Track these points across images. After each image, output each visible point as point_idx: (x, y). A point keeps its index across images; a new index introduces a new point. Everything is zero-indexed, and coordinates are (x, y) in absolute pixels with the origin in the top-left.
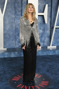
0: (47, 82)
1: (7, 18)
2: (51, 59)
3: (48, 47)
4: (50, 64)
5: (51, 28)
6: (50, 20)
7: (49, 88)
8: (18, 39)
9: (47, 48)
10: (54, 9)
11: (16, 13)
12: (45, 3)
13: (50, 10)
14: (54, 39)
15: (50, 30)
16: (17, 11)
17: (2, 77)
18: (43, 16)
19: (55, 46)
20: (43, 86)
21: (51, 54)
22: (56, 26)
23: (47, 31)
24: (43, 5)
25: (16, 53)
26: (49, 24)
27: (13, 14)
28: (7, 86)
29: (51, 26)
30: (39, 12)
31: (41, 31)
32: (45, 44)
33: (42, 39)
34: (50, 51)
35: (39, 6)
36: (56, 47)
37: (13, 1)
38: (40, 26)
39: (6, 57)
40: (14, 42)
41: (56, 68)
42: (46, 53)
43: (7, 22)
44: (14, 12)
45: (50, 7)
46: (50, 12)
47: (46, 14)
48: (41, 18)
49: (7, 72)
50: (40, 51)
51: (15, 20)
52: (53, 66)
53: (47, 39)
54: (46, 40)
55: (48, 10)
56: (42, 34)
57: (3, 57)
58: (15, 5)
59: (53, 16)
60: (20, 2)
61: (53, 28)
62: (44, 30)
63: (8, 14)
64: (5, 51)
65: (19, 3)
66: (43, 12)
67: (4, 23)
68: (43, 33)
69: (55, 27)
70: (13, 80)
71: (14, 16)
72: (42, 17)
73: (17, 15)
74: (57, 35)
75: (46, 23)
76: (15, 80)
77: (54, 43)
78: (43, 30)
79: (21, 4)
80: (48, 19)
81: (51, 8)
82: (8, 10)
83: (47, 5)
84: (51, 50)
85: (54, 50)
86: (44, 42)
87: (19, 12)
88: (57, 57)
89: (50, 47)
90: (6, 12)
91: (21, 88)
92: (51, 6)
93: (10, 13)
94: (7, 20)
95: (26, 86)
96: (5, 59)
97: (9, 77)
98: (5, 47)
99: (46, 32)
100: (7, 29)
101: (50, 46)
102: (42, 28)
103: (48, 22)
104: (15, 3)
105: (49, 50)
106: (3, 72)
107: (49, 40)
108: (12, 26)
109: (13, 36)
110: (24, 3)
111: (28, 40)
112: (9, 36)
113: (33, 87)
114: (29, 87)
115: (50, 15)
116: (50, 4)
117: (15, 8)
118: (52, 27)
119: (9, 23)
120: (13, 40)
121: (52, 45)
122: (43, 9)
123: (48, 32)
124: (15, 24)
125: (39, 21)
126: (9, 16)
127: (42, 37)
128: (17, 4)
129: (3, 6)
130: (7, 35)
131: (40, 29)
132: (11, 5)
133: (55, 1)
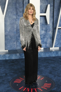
0: (50, 84)
2: (54, 61)
3: (50, 48)
4: (53, 65)
5: (53, 29)
7: (52, 90)
8: (19, 41)
10: (57, 9)
11: (17, 14)
12: (47, 3)
13: (52, 11)
14: (56, 40)
15: (52, 31)
17: (4, 79)
18: (45, 16)
19: (57, 47)
20: (46, 88)
21: (54, 56)
22: (59, 27)
23: (49, 32)
24: (45, 5)
25: (18, 54)
26: (51, 25)
27: (14, 15)
28: (9, 88)
29: (53, 27)
30: (41, 13)
31: (43, 32)
32: (48, 45)
33: (45, 40)
34: (52, 53)
35: (41, 6)
37: (14, 2)
38: (42, 27)
39: (7, 59)
40: (15, 43)
41: (59, 69)
42: (48, 55)
43: (8, 23)
44: (15, 13)
45: (52, 8)
46: (52, 12)
47: (48, 14)
48: (43, 18)
49: (8, 75)
50: (42, 52)
51: (16, 20)
52: (55, 68)
53: (49, 41)
55: (50, 10)
56: (44, 35)
57: (4, 59)
58: (16, 6)
59: (55, 17)
60: (22, 3)
61: (55, 28)
62: (46, 31)
63: (10, 14)
64: (6, 53)
65: (20, 3)
66: (45, 12)
67: (5, 24)
68: (46, 34)
69: (58, 27)
70: (15, 82)
71: (15, 17)
72: (44, 17)
73: (19, 16)
74: (59, 35)
75: (48, 24)
76: (17, 82)
77: (57, 44)
78: (45, 31)
79: (22, 5)
81: (53, 8)
82: (9, 10)
83: (49, 5)
84: (54, 51)
85: (56, 52)
86: (46, 43)
87: (21, 12)
89: (53, 49)
90: (7, 13)
91: (24, 90)
92: (53, 7)
93: (11, 13)
94: (9, 21)
95: (28, 89)
96: (6, 61)
97: (11, 80)
98: (6, 48)
99: (48, 33)
100: (8, 30)
101: (52, 47)
102: (44, 29)
103: (50, 23)
104: (16, 4)
105: (51, 51)
106: (4, 74)
107: (52, 41)
108: (13, 27)
109: (15, 37)
110: (26, 3)
111: (29, 41)
112: (11, 38)
113: (35, 89)
114: (32, 89)
115: (52, 15)
116: (52, 4)
117: (16, 8)
119: (11, 24)
120: (14, 42)
121: (55, 47)
122: (45, 9)
123: (51, 33)
124: (17, 25)
125: (41, 21)
126: (10, 17)
127: (44, 38)
128: (18, 4)
129: (4, 6)
130: (9, 36)
131: (42, 30)
132: (12, 6)
133: (58, 1)
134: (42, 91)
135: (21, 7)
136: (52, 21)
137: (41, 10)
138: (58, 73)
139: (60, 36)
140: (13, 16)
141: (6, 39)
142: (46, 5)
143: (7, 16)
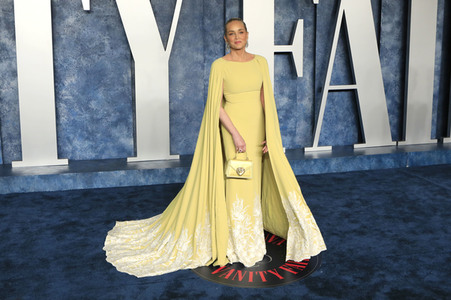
1: (178, 61)
3: (306, 149)
5: (314, 92)
6: (312, 65)
7: (312, 275)
9: (304, 151)
11: (206, 47)
12: (294, 16)
13: (311, 37)
14: (324, 126)
15: (311, 96)
16: (210, 39)
18: (289, 55)
19: (326, 145)
21: (316, 171)
22: (331, 84)
23: (301, 99)
24: (290, 20)
26: (308, 78)
27: (197, 50)
29: (314, 86)
30: (277, 43)
31: (285, 101)
32: (298, 140)
33: (289, 126)
34: (313, 162)
35: (277, 25)
36: (328, 149)
37: (197, 13)
38: (281, 85)
41: (332, 213)
42: (300, 169)
43: (180, 75)
44: (200, 45)
45: (310, 29)
46: (310, 43)
47: (297, 48)
48: (282, 60)
51: (203, 67)
53: (302, 126)
54: (301, 128)
55: (305, 36)
56: (287, 111)
57: (167, 182)
58: (203, 23)
59: (319, 56)
60: (219, 14)
61: (321, 90)
62: (293, 97)
63: (184, 49)
64: (174, 164)
65: (215, 16)
66: (290, 43)
67: (170, 77)
68: (292, 107)
69: (327, 87)
71: (200, 57)
72: (286, 56)
73: (211, 53)
74: (332, 111)
75: (299, 76)
77: (326, 138)
78: (289, 97)
79: (222, 21)
80: (304, 65)
81: (312, 31)
82: (182, 38)
83: (301, 23)
84: (316, 157)
85: (324, 159)
86: (293, 134)
87: (216, 42)
88: (335, 179)
89: (314, 150)
90: (177, 45)
92: (313, 26)
93: (189, 46)
94: (181, 68)
95: (239, 272)
99: (298, 103)
100: (180, 96)
101: (312, 146)
102: (287, 91)
103: (304, 73)
104: (203, 19)
105: (310, 159)
107: (310, 129)
108: (194, 86)
112: (188, 118)
113: (261, 273)
115: (311, 50)
116: (310, 19)
117: (204, 32)
118: (316, 86)
119: (187, 77)
121: (320, 144)
122: (288, 32)
123: (307, 103)
125: (277, 69)
126: (185, 57)
127: (286, 118)
128: (210, 19)
129: (167, 26)
130: (182, 113)
131: (282, 93)
132: (192, 23)
133: (326, 10)
134: (281, 278)
135: (218, 29)
137: (278, 35)
138: (329, 224)
139: (336, 112)
140: (195, 53)
141: (172, 123)
142: (293, 20)
143: (176, 53)
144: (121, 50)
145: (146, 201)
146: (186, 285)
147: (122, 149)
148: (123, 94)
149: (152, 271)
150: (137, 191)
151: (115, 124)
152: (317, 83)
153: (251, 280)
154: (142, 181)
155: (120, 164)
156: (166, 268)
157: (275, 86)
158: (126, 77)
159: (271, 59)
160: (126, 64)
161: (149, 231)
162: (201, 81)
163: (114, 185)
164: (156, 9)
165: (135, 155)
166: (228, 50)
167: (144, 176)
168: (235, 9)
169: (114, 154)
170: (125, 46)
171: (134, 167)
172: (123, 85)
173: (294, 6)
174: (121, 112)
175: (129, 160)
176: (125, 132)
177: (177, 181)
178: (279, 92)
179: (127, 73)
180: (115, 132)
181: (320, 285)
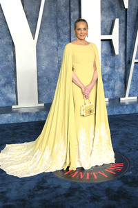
0: (122, 164)
1: (42, 46)
3: (121, 99)
4: (126, 130)
5: (126, 64)
7: (125, 174)
10: (132, 26)
11: (59, 37)
12: (113, 16)
13: (123, 30)
14: (132, 84)
15: (124, 66)
16: (61, 32)
18: (110, 41)
19: (134, 96)
22: (136, 59)
23: (118, 68)
24: (110, 19)
26: (122, 55)
27: (54, 39)
29: (126, 60)
30: (103, 34)
31: (108, 69)
32: (116, 93)
33: (111, 85)
34: (125, 107)
35: (102, 23)
36: (136, 98)
37: (53, 15)
38: (106, 60)
42: (117, 111)
43: (43, 55)
44: (55, 36)
45: (123, 24)
46: (123, 33)
47: (115, 37)
48: (106, 44)
51: (57, 50)
53: (119, 85)
55: (119, 29)
56: (109, 76)
57: (37, 120)
58: (57, 22)
59: (129, 41)
60: (67, 16)
61: (130, 62)
62: (113, 67)
63: (45, 39)
64: (41, 109)
65: (64, 17)
66: (111, 33)
67: (37, 56)
68: (112, 73)
69: (134, 60)
71: (55, 43)
72: (108, 42)
73: (62, 41)
75: (116, 54)
77: (133, 92)
78: (111, 67)
79: (68, 21)
80: (119, 47)
81: (124, 26)
82: (44, 31)
83: (117, 21)
84: (127, 103)
85: (133, 105)
86: (113, 89)
87: (65, 34)
89: (126, 99)
90: (41, 36)
92: (125, 22)
93: (49, 37)
94: (44, 50)
95: (81, 173)
98: (40, 100)
99: (116, 71)
100: (44, 67)
101: (125, 97)
102: (109, 63)
103: (119, 52)
104: (57, 19)
105: (123, 104)
107: (123, 87)
108: (52, 62)
110: (74, 18)
112: (49, 81)
113: (94, 174)
115: (123, 38)
116: (123, 18)
117: (57, 27)
119: (47, 56)
121: (130, 96)
122: (110, 27)
123: (121, 70)
124: (59, 58)
125: (103, 50)
126: (46, 43)
127: (109, 80)
128: (61, 19)
130: (45, 78)
131: (106, 65)
132: (50, 22)
133: (133, 13)
134: (106, 176)
135: (66, 26)
136: (123, 48)
137: (103, 29)
138: (136, 144)
140: (52, 41)
141: (39, 84)
143: (40, 41)
144: (7, 40)
145: (25, 132)
146: (49, 181)
147: (9, 101)
148: (9, 67)
149: (28, 173)
150: (19, 126)
151: (4, 85)
152: (127, 58)
153: (88, 178)
154: (22, 120)
155: (8, 109)
156: (36, 171)
157: (102, 61)
158: (10, 57)
159: (99, 44)
160: (10, 49)
161: (27, 150)
162: (56, 58)
163: (4, 123)
164: (28, 14)
165: (17, 104)
166: (72, 39)
167: (23, 117)
168: (76, 13)
169: (4, 104)
170: (9, 37)
171: (17, 111)
172: (9, 61)
173: (113, 10)
174: (8, 78)
175: (13, 107)
176: (10, 90)
177: (43, 119)
178: (104, 64)
179: (10, 54)
180: (4, 90)
181: (130, 180)
